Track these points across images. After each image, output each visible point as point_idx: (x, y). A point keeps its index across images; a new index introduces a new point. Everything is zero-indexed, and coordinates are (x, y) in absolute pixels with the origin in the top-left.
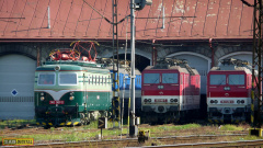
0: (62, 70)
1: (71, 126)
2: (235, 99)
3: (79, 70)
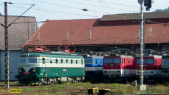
0: (30, 56)
1: (35, 85)
2: (149, 71)
3: (39, 56)
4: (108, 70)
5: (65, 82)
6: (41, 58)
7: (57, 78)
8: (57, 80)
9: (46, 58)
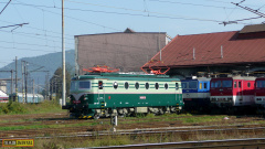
0: (81, 79)
3: (93, 79)
4: (217, 97)
5: (146, 114)
6: (96, 81)
7: (128, 108)
8: (129, 111)
9: (104, 81)
